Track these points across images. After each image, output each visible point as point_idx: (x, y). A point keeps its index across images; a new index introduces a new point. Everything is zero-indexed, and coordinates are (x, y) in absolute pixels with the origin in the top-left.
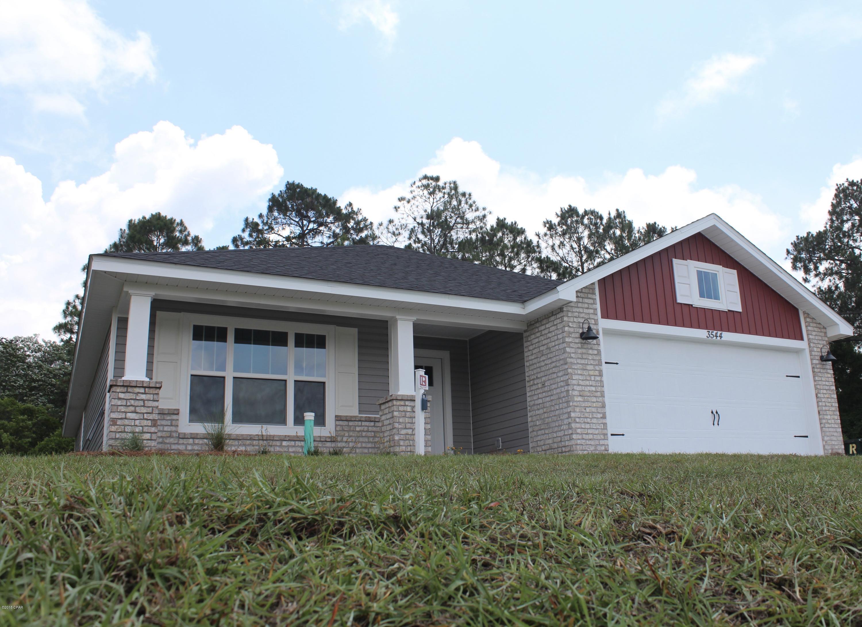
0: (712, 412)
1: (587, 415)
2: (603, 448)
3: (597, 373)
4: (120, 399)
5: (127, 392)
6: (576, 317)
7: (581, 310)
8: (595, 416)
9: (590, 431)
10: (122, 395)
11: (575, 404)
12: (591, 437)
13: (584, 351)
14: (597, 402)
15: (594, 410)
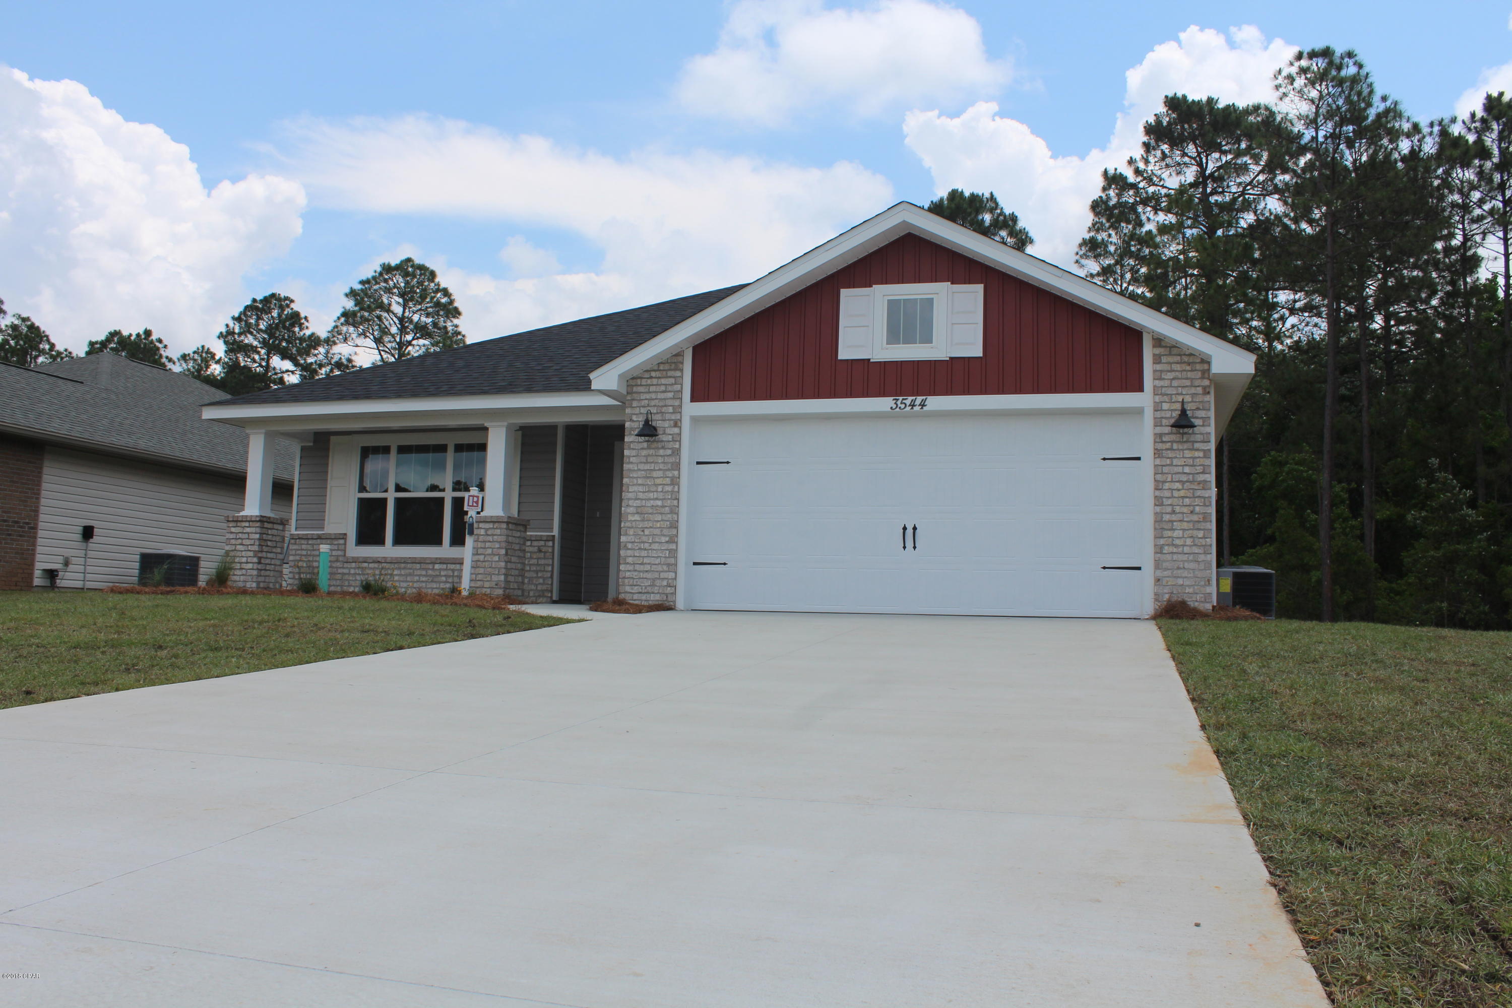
0: (905, 529)
1: (644, 539)
2: (665, 583)
3: (668, 481)
4: (232, 533)
5: (237, 526)
6: (644, 407)
7: (653, 396)
8: (657, 540)
9: (646, 560)
10: (233, 530)
11: (628, 524)
12: (648, 567)
13: (651, 452)
14: (662, 520)
15: (657, 532)
